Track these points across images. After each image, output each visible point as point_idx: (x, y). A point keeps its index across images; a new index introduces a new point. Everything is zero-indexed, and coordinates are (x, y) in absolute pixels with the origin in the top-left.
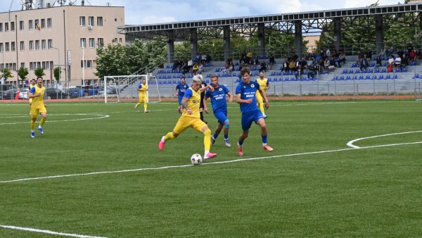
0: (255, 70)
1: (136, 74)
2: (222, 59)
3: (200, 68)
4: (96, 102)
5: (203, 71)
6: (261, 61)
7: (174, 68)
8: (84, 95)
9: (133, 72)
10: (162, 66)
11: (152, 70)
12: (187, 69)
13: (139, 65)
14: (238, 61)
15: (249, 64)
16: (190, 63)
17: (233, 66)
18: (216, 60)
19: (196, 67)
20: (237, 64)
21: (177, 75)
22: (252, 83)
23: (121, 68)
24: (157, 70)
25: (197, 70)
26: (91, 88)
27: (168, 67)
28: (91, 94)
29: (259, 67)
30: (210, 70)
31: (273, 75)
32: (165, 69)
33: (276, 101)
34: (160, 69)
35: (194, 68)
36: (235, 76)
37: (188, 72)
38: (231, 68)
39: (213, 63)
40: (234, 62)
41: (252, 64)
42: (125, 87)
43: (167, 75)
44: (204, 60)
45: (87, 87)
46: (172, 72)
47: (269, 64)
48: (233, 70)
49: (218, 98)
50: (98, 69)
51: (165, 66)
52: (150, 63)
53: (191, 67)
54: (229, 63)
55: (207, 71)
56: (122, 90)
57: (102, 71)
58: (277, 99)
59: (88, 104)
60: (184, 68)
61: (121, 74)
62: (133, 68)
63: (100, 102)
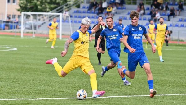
0: (165, 15)
1: (54, 12)
2: (135, 3)
3: (113, 10)
4: (13, 36)
5: (116, 13)
6: (170, 7)
7: (90, 8)
8: (4, 29)
9: (52, 9)
10: (78, 6)
11: (69, 8)
12: (102, 10)
13: (58, 4)
14: (149, 6)
15: (159, 9)
16: (104, 5)
17: (144, 10)
18: (130, 4)
19: (109, 9)
20: (148, 9)
21: (91, 15)
22: (139, 26)
23: (41, 6)
24: (74, 9)
25: (110, 12)
26: (12, 22)
27: (84, 8)
28: (11, 28)
29: (168, 12)
30: (123, 12)
31: (180, 21)
32: (81, 9)
33: (179, 45)
34: (77, 9)
35: (108, 10)
36: (144, 19)
37: (102, 13)
38: (142, 12)
39: (126, 6)
40: (146, 6)
41: (162, 9)
42: (42, 24)
43: (83, 15)
44: (118, 3)
45: (8, 22)
46: (88, 13)
47: (178, 10)
48: (144, 14)
49: (112, 39)
50: (20, 6)
51: (81, 6)
52: (68, 3)
53: (105, 8)
54: (141, 8)
55: (119, 13)
56: (40, 26)
57: (24, 7)
58: (181, 43)
59: (4, 37)
60: (99, 9)
61: (41, 11)
62: (52, 6)
63: (17, 36)
